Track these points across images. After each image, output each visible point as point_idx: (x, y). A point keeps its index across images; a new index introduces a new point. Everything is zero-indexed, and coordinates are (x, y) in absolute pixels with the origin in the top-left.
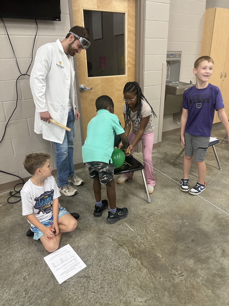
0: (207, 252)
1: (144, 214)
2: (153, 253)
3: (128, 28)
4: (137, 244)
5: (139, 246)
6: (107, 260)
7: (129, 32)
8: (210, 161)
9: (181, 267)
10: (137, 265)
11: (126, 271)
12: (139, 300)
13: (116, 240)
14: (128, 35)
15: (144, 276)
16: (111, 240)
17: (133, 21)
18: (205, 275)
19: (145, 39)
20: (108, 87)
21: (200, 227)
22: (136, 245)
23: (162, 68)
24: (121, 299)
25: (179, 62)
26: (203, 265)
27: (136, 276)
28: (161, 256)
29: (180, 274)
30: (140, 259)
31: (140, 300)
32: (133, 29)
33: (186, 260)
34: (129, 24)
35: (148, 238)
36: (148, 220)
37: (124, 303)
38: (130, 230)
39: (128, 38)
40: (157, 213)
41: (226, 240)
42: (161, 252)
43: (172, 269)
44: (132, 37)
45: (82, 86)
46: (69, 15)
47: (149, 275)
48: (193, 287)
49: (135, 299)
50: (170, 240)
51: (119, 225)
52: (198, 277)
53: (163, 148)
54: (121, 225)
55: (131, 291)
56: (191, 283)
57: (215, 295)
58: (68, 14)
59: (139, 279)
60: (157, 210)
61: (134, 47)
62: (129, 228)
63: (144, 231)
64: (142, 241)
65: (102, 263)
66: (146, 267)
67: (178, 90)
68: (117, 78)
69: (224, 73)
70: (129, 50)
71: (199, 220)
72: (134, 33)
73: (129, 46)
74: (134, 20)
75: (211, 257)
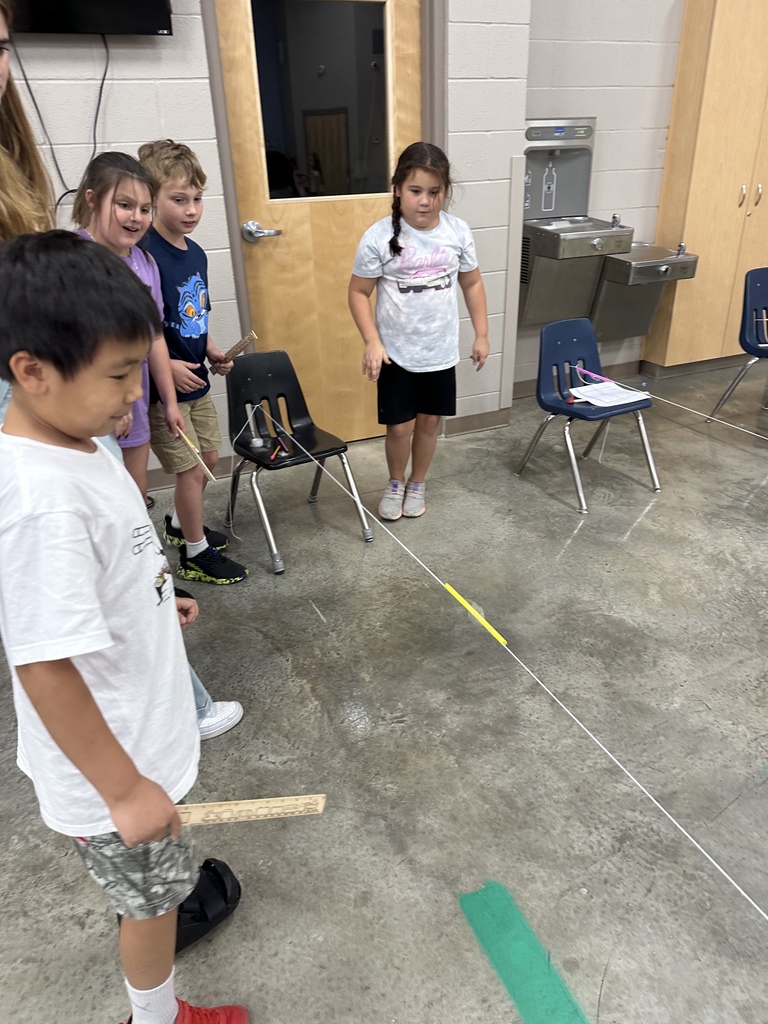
0: (493, 680)
1: (373, 587)
2: (351, 672)
3: (397, 49)
4: (321, 649)
5: (324, 655)
6: (231, 677)
7: (399, 59)
8: (638, 469)
9: (407, 705)
10: (301, 692)
11: (269, 701)
12: (270, 760)
13: (273, 637)
14: (398, 69)
15: (306, 714)
16: (260, 637)
17: (412, 26)
18: (458, 726)
19: (449, 81)
20: (334, 229)
21: (508, 626)
22: (317, 652)
23: (509, 172)
24: (230, 752)
25: (586, 153)
26: (466, 706)
27: (285, 713)
28: (367, 679)
29: (397, 718)
30: (312, 681)
31: (272, 758)
32: (412, 50)
33: (428, 692)
34: (398, 35)
35: (357, 639)
36: (377, 600)
37: (231, 762)
38: (318, 619)
39: (397, 80)
40: (408, 587)
41: (560, 660)
42: (374, 669)
43: (382, 705)
44: (408, 75)
45: (251, 226)
46: (200, 17)
47: (319, 715)
48: (415, 745)
49: (261, 756)
50: (410, 648)
51: (295, 607)
52: (439, 729)
53: (515, 427)
54: (300, 609)
55: (261, 740)
56: (413, 738)
57: (459, 766)
58: (197, 14)
59: (289, 720)
60: (413, 580)
61: (418, 107)
62: (318, 616)
63: (355, 625)
64: (337, 644)
65: (215, 681)
66: (318, 698)
67: (563, 245)
68: (362, 203)
69: (754, 190)
70: (403, 116)
71: (514, 611)
72: (417, 62)
73: (400, 104)
74: (416, 22)
75: (496, 691)
